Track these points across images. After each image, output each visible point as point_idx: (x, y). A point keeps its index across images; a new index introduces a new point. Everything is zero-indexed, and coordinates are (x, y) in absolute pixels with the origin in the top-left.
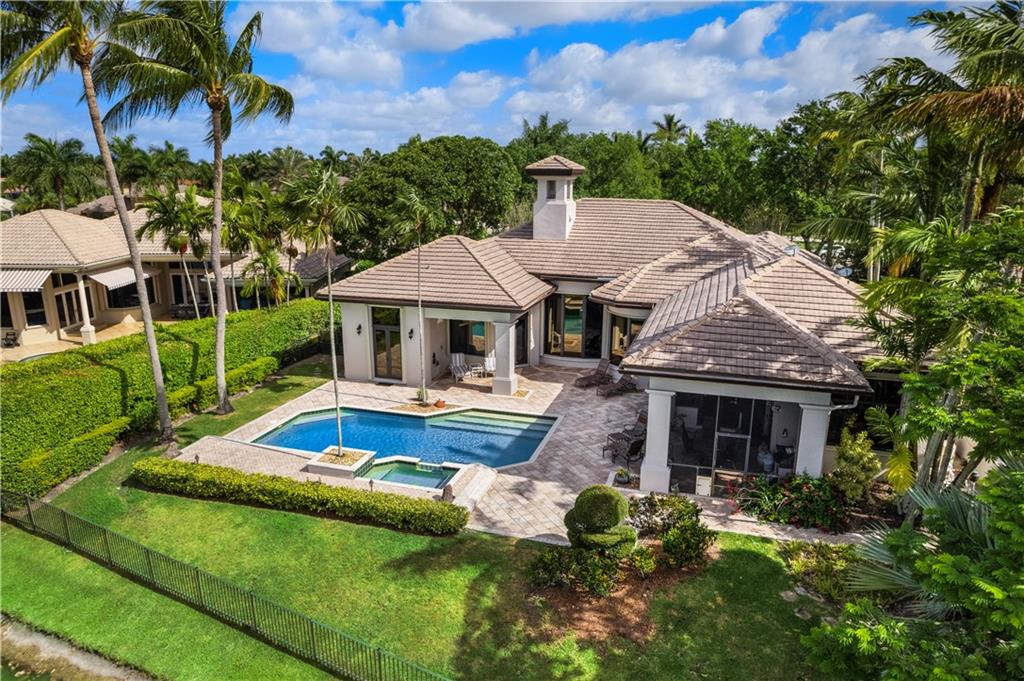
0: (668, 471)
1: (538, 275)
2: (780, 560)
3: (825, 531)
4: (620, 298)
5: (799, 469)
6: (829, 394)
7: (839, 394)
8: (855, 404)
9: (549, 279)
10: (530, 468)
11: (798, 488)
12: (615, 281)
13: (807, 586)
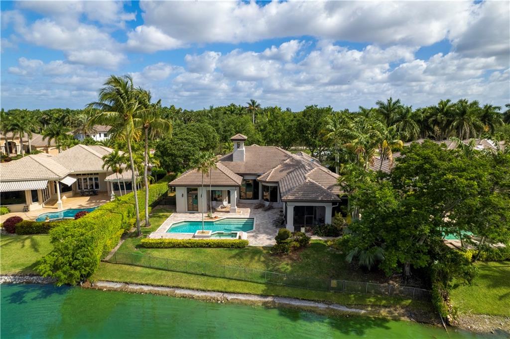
0: (293, 227)
1: (238, 174)
2: (325, 244)
3: (334, 237)
4: (267, 180)
5: (326, 223)
6: (331, 203)
7: (334, 203)
8: (337, 205)
9: (241, 175)
10: (255, 231)
11: (326, 227)
12: (264, 175)
13: (332, 247)
